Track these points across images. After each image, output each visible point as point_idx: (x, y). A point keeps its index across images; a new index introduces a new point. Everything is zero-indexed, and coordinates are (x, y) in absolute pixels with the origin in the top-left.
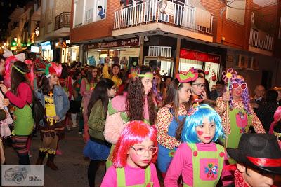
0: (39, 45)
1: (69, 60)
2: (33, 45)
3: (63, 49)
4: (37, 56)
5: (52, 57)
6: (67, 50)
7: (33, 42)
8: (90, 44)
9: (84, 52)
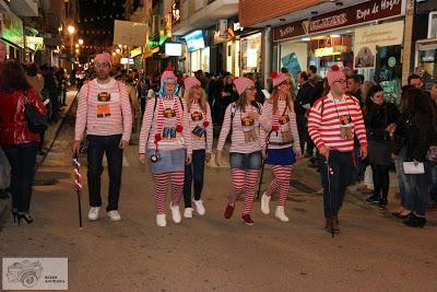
0: (181, 40)
1: (242, 67)
2: (169, 41)
3: (230, 43)
4: (180, 64)
5: (208, 63)
6: (236, 46)
7: (169, 35)
8: (284, 27)
9: (273, 45)
